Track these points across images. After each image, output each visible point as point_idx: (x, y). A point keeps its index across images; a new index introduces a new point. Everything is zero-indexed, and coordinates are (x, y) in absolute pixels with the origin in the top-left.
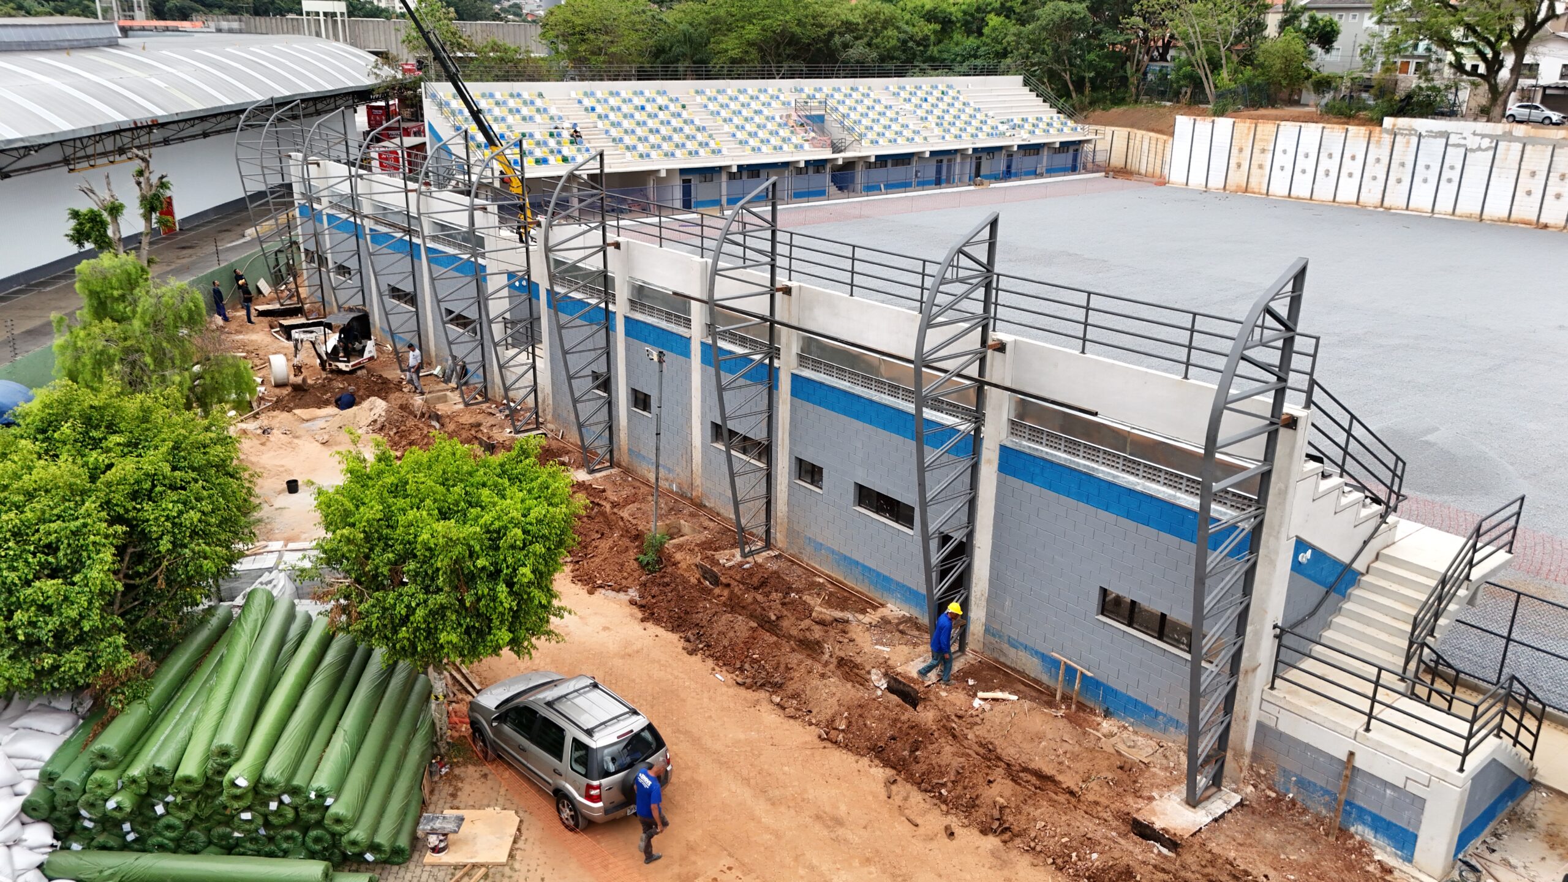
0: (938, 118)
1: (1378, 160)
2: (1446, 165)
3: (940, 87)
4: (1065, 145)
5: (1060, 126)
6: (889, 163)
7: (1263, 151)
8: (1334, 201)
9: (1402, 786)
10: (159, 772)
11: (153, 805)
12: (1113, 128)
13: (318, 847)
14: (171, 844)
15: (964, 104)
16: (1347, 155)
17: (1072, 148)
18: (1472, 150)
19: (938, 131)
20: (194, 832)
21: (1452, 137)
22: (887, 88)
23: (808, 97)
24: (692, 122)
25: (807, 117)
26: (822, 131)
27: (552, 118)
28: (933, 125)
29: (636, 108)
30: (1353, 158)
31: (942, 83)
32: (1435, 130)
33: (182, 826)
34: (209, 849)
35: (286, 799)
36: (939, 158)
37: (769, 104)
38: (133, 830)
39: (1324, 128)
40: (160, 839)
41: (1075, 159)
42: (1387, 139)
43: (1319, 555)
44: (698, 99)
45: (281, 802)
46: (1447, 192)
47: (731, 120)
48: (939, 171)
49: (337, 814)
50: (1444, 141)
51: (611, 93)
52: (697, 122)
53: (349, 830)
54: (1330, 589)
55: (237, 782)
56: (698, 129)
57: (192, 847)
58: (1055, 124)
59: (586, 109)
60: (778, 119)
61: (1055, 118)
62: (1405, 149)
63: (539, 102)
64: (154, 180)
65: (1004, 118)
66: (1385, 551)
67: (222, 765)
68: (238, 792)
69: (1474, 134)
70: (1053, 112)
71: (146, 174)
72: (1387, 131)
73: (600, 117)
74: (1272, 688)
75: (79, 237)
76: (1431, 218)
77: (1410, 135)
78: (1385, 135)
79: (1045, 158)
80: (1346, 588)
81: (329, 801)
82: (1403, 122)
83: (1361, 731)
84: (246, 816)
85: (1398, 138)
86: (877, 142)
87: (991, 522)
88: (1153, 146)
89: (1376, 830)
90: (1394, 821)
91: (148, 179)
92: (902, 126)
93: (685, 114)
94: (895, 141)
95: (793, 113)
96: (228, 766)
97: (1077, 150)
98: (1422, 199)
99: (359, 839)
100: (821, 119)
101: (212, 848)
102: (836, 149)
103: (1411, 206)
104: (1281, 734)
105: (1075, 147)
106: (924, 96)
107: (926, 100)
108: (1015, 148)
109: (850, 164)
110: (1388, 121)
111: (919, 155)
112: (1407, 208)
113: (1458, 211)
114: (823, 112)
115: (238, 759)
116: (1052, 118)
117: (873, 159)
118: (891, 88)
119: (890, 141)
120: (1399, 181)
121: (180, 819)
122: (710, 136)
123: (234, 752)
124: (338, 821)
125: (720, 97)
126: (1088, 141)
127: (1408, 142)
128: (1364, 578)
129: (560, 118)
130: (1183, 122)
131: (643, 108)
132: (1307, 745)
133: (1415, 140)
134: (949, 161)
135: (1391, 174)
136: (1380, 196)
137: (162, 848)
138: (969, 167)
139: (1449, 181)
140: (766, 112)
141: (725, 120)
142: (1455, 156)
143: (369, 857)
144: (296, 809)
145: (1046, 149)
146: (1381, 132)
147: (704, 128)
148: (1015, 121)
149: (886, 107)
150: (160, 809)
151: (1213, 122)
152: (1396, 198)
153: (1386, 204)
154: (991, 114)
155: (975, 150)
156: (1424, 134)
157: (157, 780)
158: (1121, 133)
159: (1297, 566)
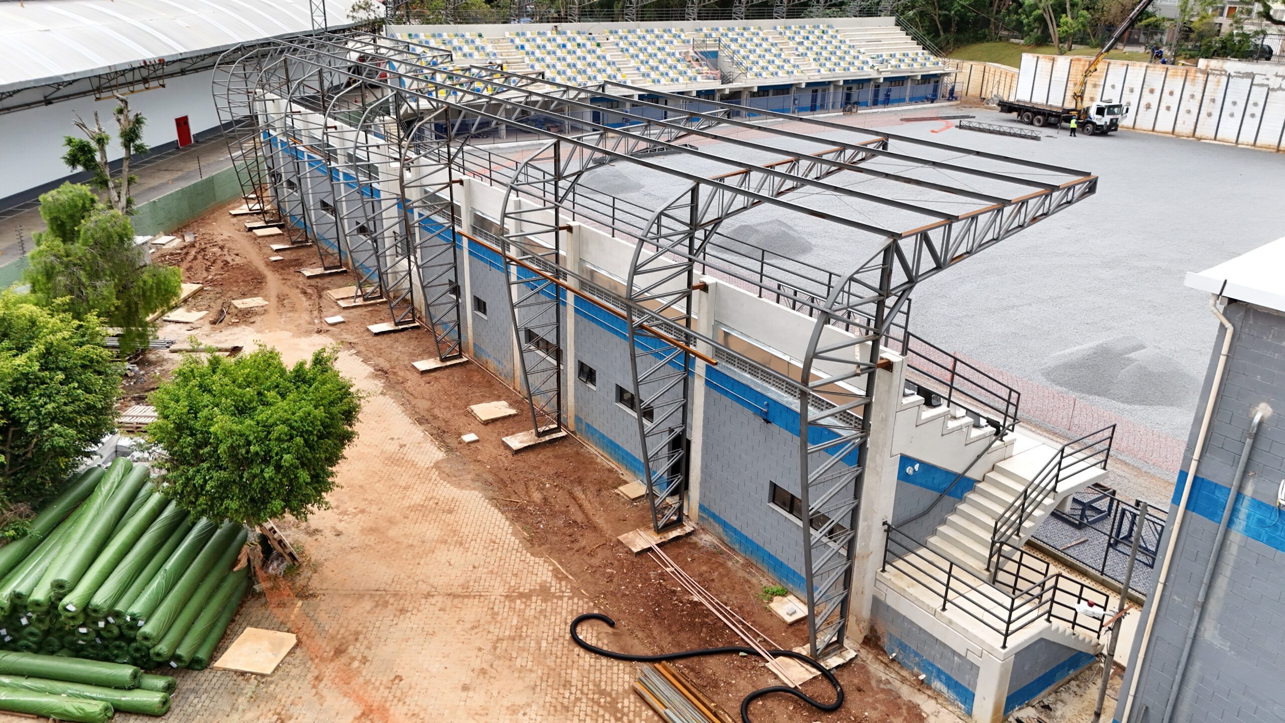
0: (817, 54)
1: (1192, 96)
2: (1250, 102)
3: (821, 27)
4: (926, 78)
5: (923, 61)
6: (771, 92)
7: (1095, 86)
8: (1153, 130)
9: (964, 655)
10: (18, 596)
11: (20, 618)
12: (971, 63)
13: (138, 655)
14: (34, 646)
15: (841, 42)
16: (1166, 91)
17: (932, 80)
18: (1273, 90)
19: (814, 65)
20: (50, 638)
21: (1257, 77)
22: (775, 28)
23: (706, 36)
24: (604, 57)
25: (701, 53)
26: (715, 66)
27: (488, 54)
28: (812, 60)
29: (559, 46)
30: (1171, 93)
31: (823, 23)
32: (1243, 71)
33: (40, 634)
34: (62, 651)
35: (111, 620)
36: (815, 88)
37: (672, 42)
38: (8, 634)
39: (1147, 67)
40: (25, 642)
41: (935, 90)
42: (1201, 78)
43: (928, 468)
44: (612, 38)
45: (107, 622)
46: (1250, 125)
47: (637, 56)
48: (814, 100)
49: (145, 633)
50: (1250, 81)
51: (539, 33)
52: (609, 58)
53: (154, 646)
54: (943, 493)
55: (68, 607)
56: (609, 64)
57: (51, 648)
58: (919, 60)
59: (517, 47)
60: (677, 55)
61: (920, 54)
62: (1216, 87)
63: (478, 42)
64: (132, 117)
65: (874, 55)
66: (998, 464)
67: (59, 594)
68: (70, 615)
69: (1277, 75)
70: (919, 50)
71: (125, 112)
72: (1202, 72)
73: (527, 53)
74: (884, 571)
75: (73, 160)
76: (1235, 149)
77: (1221, 75)
78: (1199, 75)
79: (909, 88)
80: (963, 493)
81: (140, 623)
82: (1214, 63)
83: (939, 610)
84: (83, 630)
85: (1211, 77)
86: (761, 75)
87: (702, 424)
88: (1003, 79)
89: (949, 687)
90: (960, 682)
91: (127, 116)
92: (784, 61)
93: (599, 51)
94: (777, 74)
95: (691, 50)
96: (65, 595)
97: (937, 82)
98: (1228, 132)
99: (161, 652)
100: (715, 54)
101: (65, 650)
102: (725, 79)
103: (1219, 136)
104: (888, 607)
105: (936, 79)
106: (807, 34)
107: (808, 38)
108: (882, 80)
109: (735, 95)
110: (1202, 63)
111: (797, 86)
112: (1215, 139)
113: (1258, 143)
114: (717, 49)
115: (71, 590)
116: (917, 54)
117: (756, 90)
118: (778, 28)
119: (772, 74)
120: (1210, 115)
121: (39, 628)
122: (619, 70)
123: (67, 585)
124: (146, 638)
125: (630, 36)
126: (948, 74)
127: (1219, 82)
128: (979, 485)
129: (495, 54)
130: (1028, 59)
131: (564, 46)
132: (904, 617)
133: (1225, 79)
134: (824, 91)
135: (1203, 108)
136: (1193, 128)
137: (28, 648)
138: (840, 96)
139: (1253, 116)
140: (668, 49)
141: (632, 56)
142: (1258, 95)
143: (173, 664)
144: (119, 627)
145: (909, 81)
146: (1196, 72)
147: (614, 63)
148: (885, 57)
149: (772, 45)
150: (24, 621)
151: (1053, 60)
152: (1206, 130)
153: (1198, 134)
154: (862, 50)
155: (845, 82)
156: (1232, 74)
157: (18, 601)
158: (978, 67)
159: (903, 476)
